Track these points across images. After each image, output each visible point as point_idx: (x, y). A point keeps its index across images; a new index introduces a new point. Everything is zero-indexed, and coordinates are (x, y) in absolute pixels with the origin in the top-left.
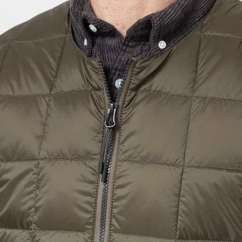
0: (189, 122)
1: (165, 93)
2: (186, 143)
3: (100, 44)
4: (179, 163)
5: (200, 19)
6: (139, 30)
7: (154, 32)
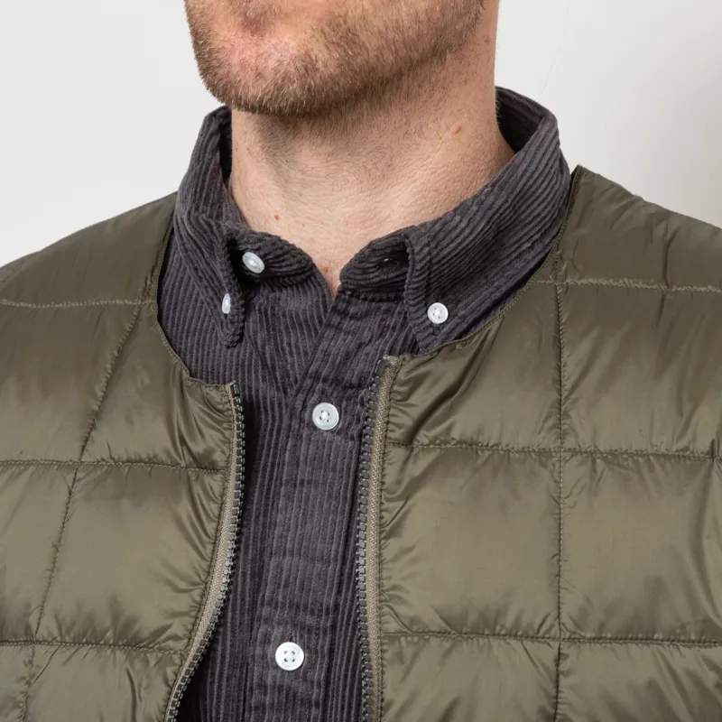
0: (560, 519)
1: (487, 445)
2: (559, 575)
3: (266, 311)
4: (548, 632)
5: (533, 244)
6: (374, 267)
7: (415, 277)
